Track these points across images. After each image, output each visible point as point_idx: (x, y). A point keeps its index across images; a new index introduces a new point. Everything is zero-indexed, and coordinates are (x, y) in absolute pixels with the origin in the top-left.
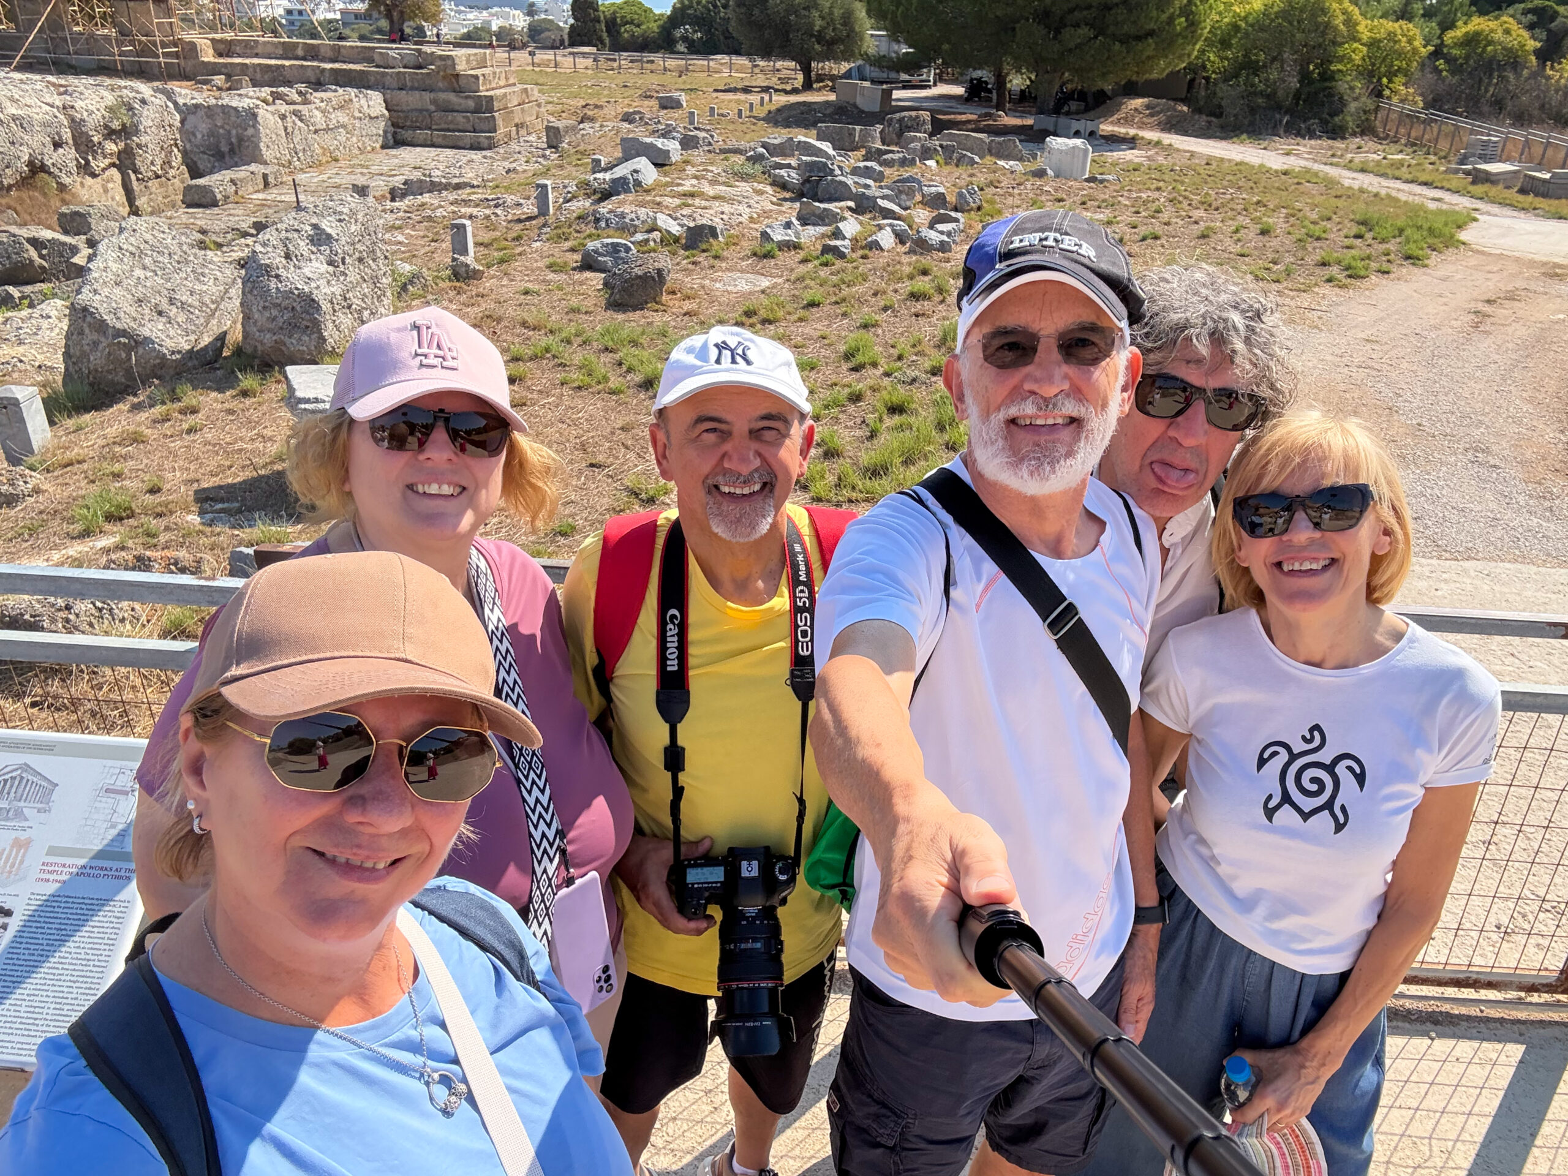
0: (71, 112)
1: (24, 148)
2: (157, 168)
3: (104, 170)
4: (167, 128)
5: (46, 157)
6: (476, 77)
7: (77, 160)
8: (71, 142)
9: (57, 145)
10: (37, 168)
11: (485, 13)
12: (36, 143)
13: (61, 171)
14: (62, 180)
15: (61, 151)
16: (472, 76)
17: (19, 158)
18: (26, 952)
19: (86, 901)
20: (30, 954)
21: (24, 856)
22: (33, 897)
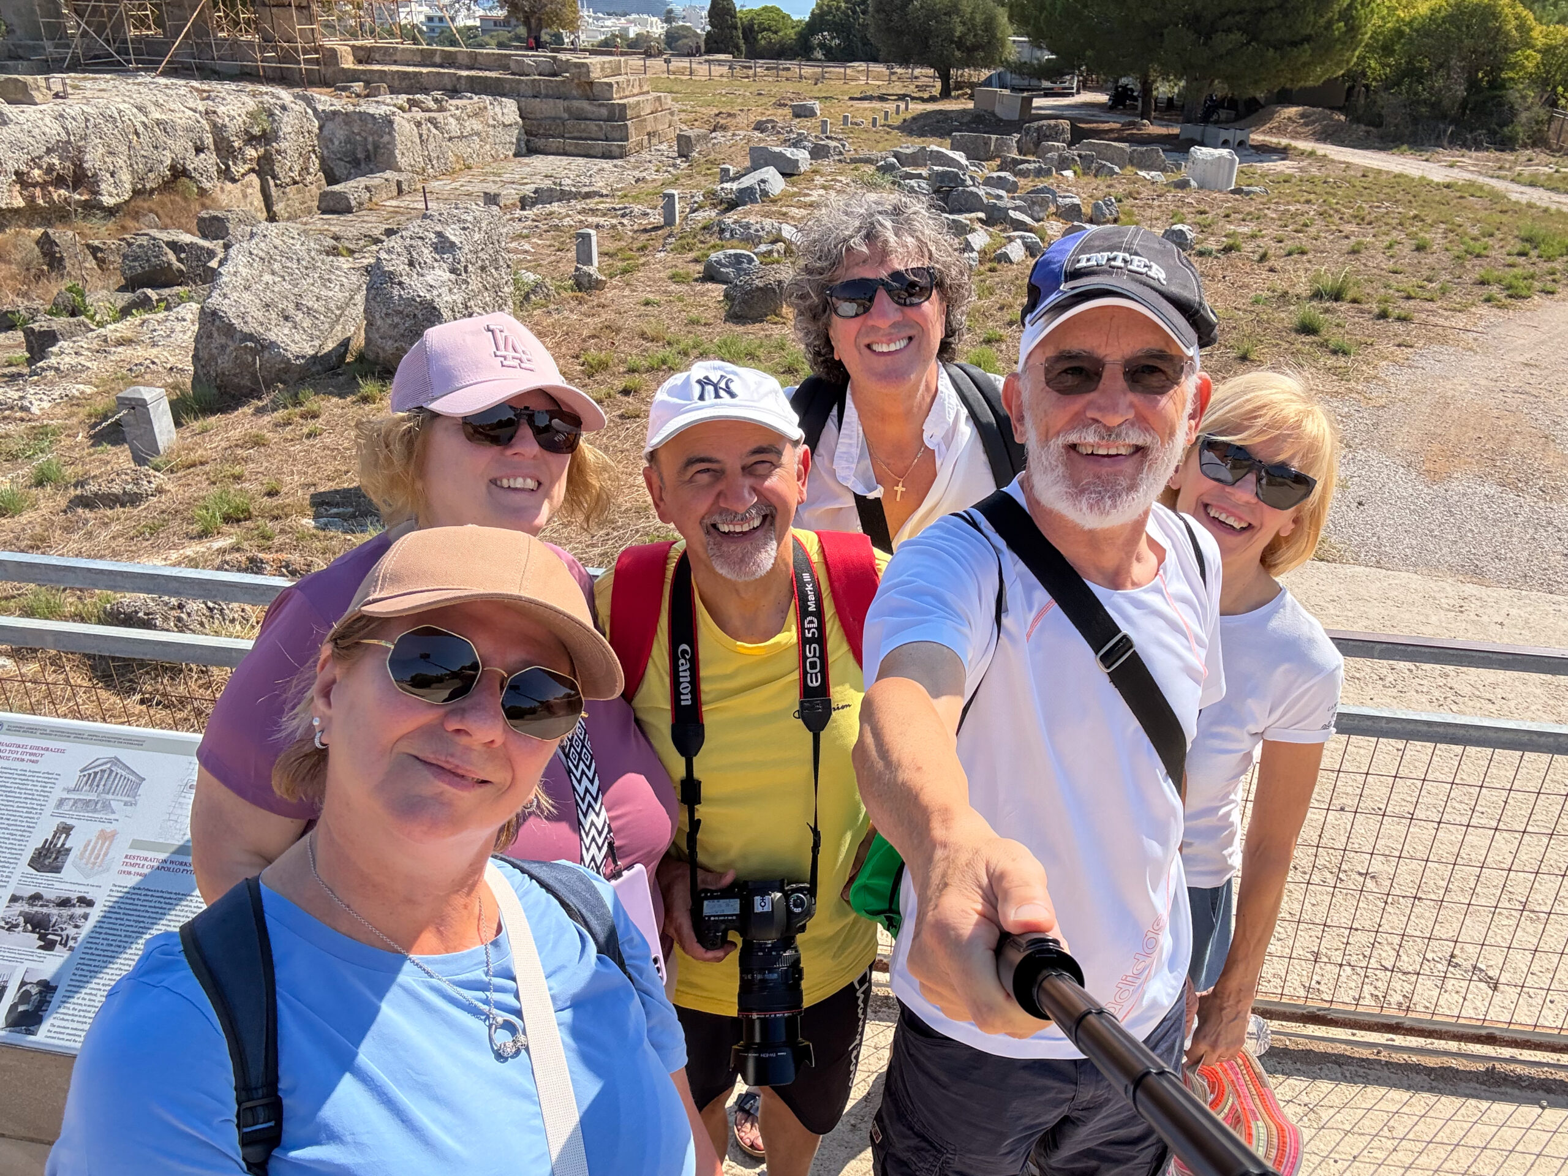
0: (214, 117)
1: (167, 153)
2: (295, 175)
3: (243, 175)
4: (306, 134)
5: (188, 162)
6: (610, 85)
7: (217, 164)
8: (212, 147)
9: (199, 150)
10: (179, 172)
11: (623, 20)
12: (178, 148)
13: (202, 175)
14: (203, 185)
15: (202, 155)
16: (606, 83)
17: (161, 162)
18: (105, 942)
19: (165, 895)
20: (108, 945)
21: (108, 848)
22: (114, 888)
